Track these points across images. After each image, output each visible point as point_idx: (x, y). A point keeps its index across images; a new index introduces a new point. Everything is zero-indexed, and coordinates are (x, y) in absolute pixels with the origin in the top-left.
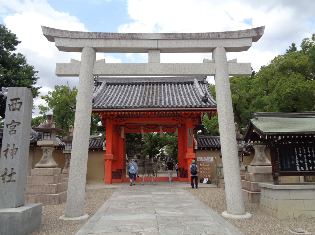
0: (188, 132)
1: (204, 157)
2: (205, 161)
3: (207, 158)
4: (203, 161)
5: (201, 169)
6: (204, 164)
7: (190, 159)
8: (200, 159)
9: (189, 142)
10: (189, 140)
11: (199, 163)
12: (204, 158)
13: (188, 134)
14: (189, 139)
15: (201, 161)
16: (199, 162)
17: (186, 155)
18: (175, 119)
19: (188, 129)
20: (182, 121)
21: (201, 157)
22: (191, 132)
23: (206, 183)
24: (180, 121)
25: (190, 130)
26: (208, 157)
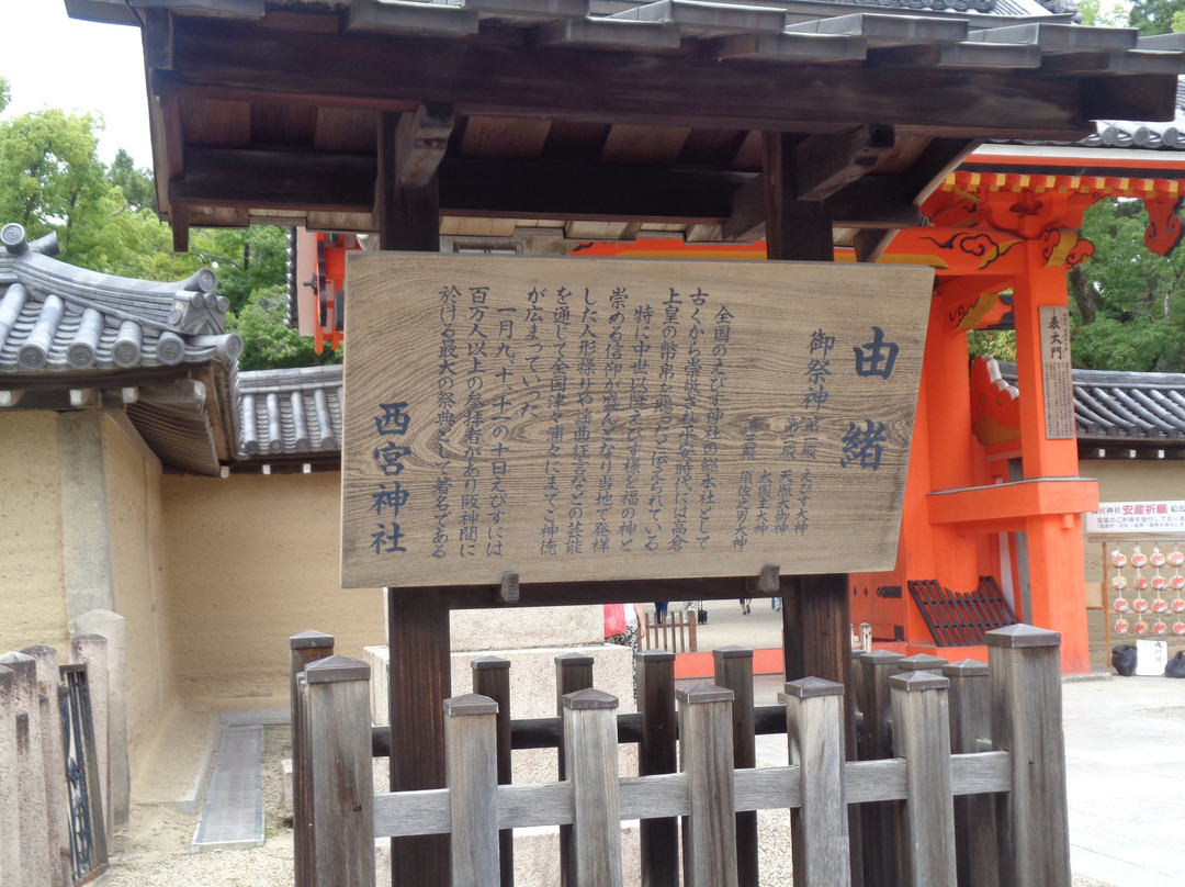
0: (1047, 333)
1: (1144, 503)
2: (1146, 528)
3: (1162, 509)
4: (1131, 528)
5: (1119, 581)
6: (1137, 550)
7: (1060, 517)
8: (1109, 516)
9: (1052, 399)
10: (1052, 390)
11: (1104, 545)
12: (1139, 510)
13: (1047, 347)
14: (1051, 382)
15: (1116, 529)
16: (1104, 535)
17: (1041, 487)
18: (956, 242)
19: (1046, 315)
20: (998, 255)
21: (1121, 505)
22: (1060, 332)
23: (1162, 671)
24: (991, 254)
25: (1054, 323)
26: (1169, 504)
